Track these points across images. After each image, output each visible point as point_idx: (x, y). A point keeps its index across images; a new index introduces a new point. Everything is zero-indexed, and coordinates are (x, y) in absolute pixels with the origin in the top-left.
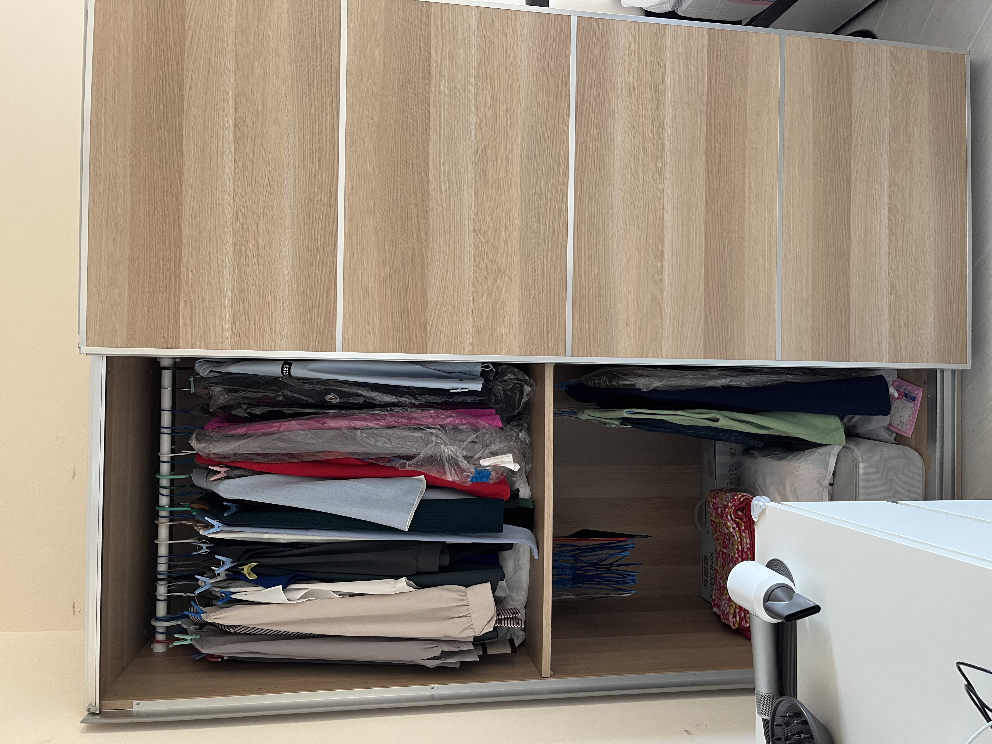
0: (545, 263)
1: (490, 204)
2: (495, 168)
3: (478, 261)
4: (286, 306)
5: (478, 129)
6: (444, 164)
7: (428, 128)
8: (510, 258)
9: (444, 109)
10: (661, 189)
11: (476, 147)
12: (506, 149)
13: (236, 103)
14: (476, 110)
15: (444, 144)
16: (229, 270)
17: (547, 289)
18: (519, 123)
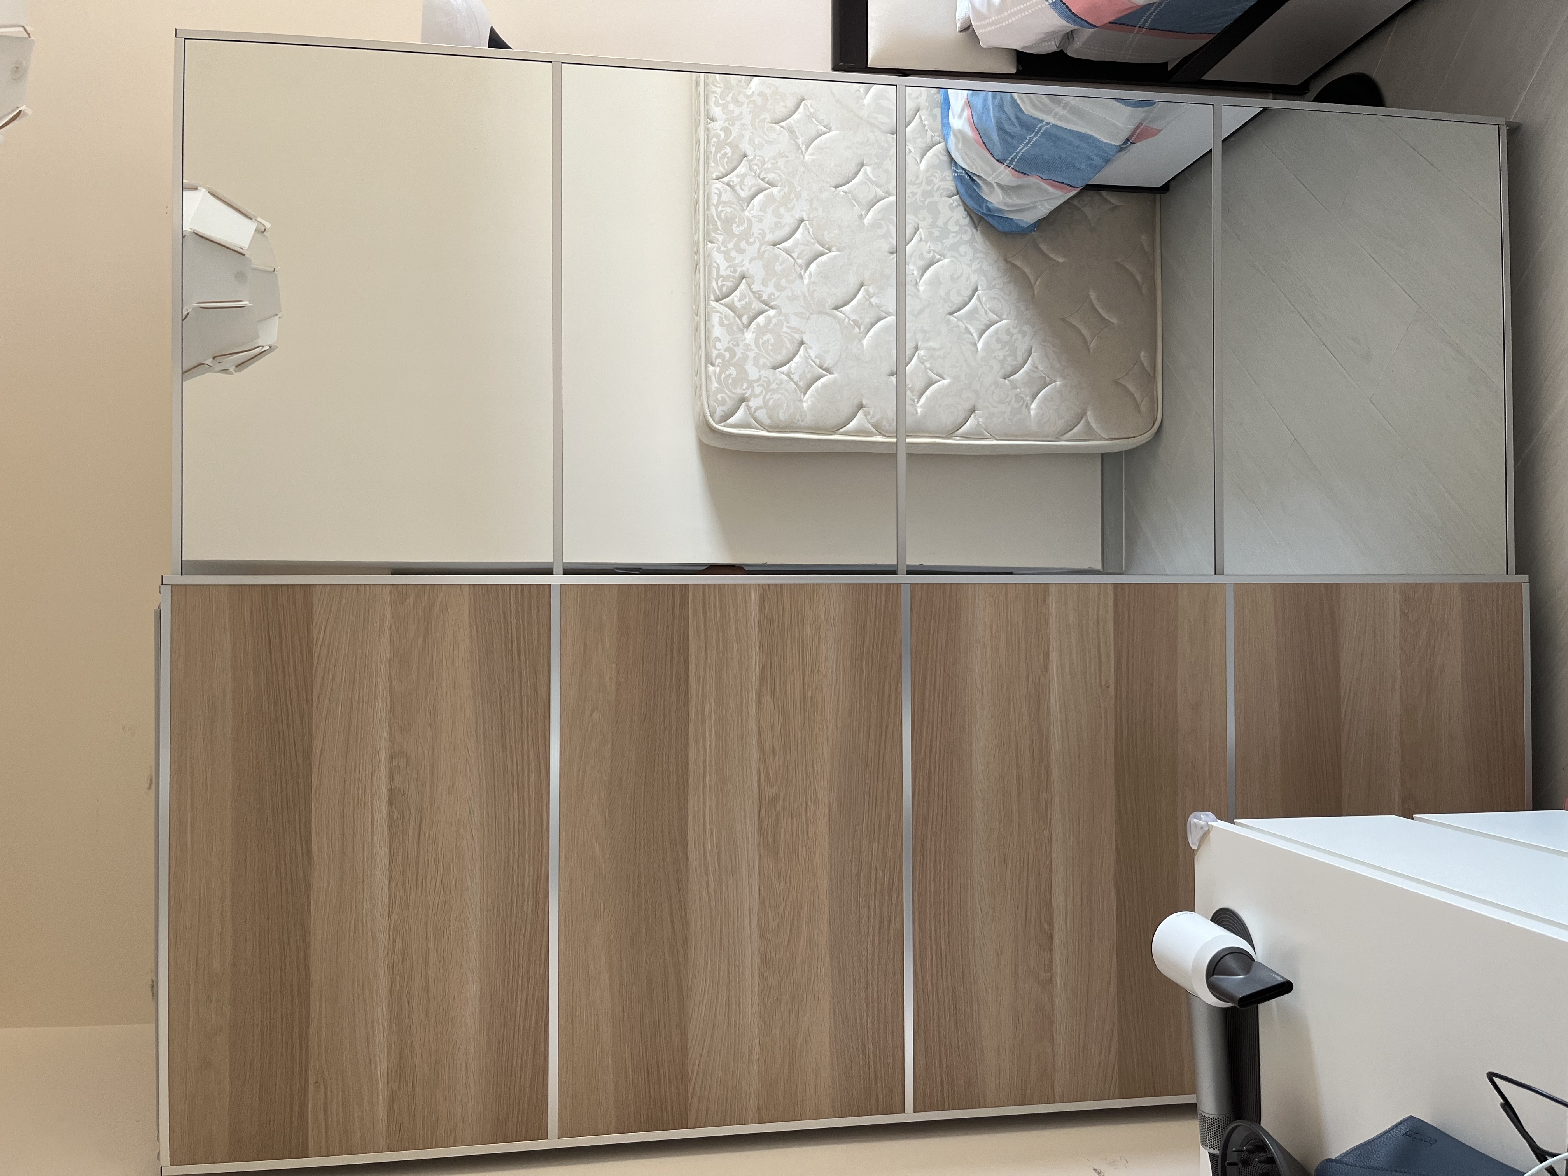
0: (870, 968)
1: (783, 884)
2: (790, 828)
3: (766, 974)
4: (472, 1075)
5: (762, 771)
6: (711, 829)
7: (684, 777)
8: (816, 965)
9: (710, 745)
10: (1046, 836)
11: (760, 799)
12: (806, 798)
13: (391, 769)
14: (760, 741)
15: (711, 799)
16: (383, 1027)
17: (873, 1009)
18: (826, 755)
